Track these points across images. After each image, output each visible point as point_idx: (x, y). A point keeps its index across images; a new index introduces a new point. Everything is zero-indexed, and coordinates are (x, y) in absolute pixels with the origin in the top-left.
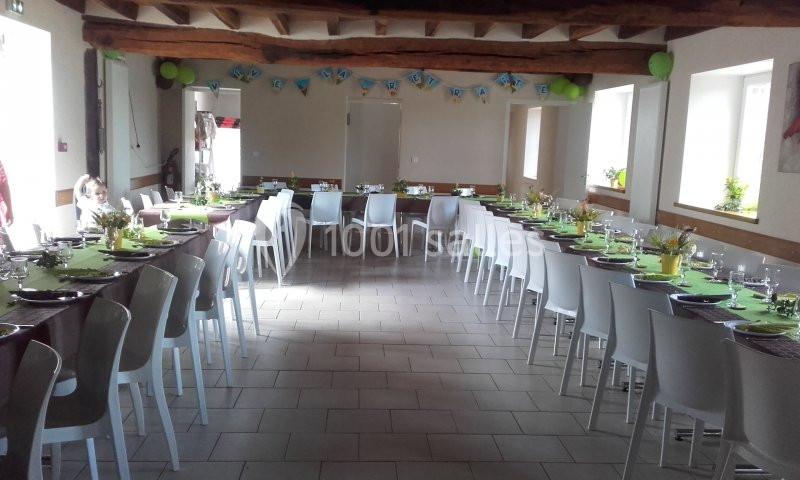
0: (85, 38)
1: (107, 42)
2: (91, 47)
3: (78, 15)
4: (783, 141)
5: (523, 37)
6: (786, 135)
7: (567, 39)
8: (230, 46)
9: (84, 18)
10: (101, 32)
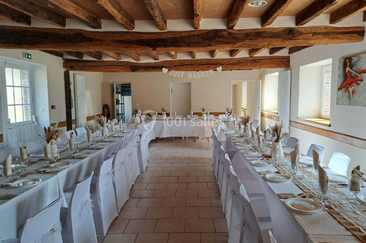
0: (64, 67)
1: (72, 68)
2: (66, 70)
3: (61, 59)
4: (338, 92)
5: (231, 56)
6: (339, 90)
7: (248, 56)
8: (117, 67)
9: (63, 59)
10: (70, 64)
